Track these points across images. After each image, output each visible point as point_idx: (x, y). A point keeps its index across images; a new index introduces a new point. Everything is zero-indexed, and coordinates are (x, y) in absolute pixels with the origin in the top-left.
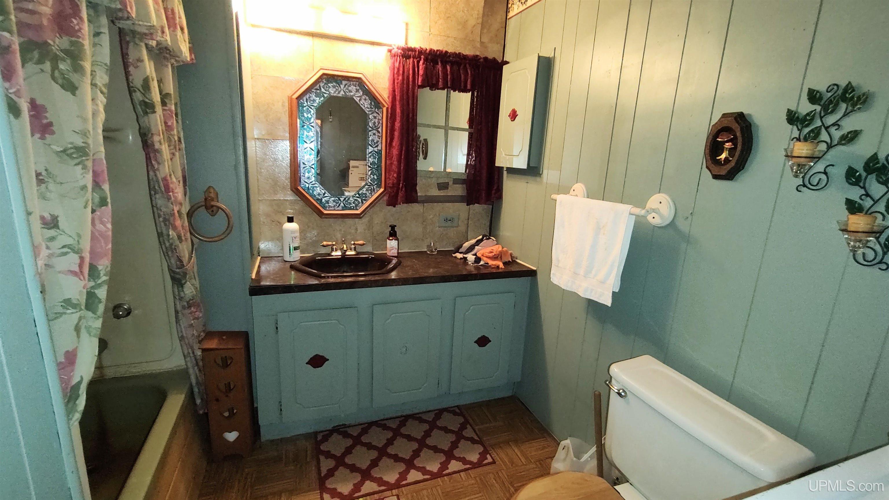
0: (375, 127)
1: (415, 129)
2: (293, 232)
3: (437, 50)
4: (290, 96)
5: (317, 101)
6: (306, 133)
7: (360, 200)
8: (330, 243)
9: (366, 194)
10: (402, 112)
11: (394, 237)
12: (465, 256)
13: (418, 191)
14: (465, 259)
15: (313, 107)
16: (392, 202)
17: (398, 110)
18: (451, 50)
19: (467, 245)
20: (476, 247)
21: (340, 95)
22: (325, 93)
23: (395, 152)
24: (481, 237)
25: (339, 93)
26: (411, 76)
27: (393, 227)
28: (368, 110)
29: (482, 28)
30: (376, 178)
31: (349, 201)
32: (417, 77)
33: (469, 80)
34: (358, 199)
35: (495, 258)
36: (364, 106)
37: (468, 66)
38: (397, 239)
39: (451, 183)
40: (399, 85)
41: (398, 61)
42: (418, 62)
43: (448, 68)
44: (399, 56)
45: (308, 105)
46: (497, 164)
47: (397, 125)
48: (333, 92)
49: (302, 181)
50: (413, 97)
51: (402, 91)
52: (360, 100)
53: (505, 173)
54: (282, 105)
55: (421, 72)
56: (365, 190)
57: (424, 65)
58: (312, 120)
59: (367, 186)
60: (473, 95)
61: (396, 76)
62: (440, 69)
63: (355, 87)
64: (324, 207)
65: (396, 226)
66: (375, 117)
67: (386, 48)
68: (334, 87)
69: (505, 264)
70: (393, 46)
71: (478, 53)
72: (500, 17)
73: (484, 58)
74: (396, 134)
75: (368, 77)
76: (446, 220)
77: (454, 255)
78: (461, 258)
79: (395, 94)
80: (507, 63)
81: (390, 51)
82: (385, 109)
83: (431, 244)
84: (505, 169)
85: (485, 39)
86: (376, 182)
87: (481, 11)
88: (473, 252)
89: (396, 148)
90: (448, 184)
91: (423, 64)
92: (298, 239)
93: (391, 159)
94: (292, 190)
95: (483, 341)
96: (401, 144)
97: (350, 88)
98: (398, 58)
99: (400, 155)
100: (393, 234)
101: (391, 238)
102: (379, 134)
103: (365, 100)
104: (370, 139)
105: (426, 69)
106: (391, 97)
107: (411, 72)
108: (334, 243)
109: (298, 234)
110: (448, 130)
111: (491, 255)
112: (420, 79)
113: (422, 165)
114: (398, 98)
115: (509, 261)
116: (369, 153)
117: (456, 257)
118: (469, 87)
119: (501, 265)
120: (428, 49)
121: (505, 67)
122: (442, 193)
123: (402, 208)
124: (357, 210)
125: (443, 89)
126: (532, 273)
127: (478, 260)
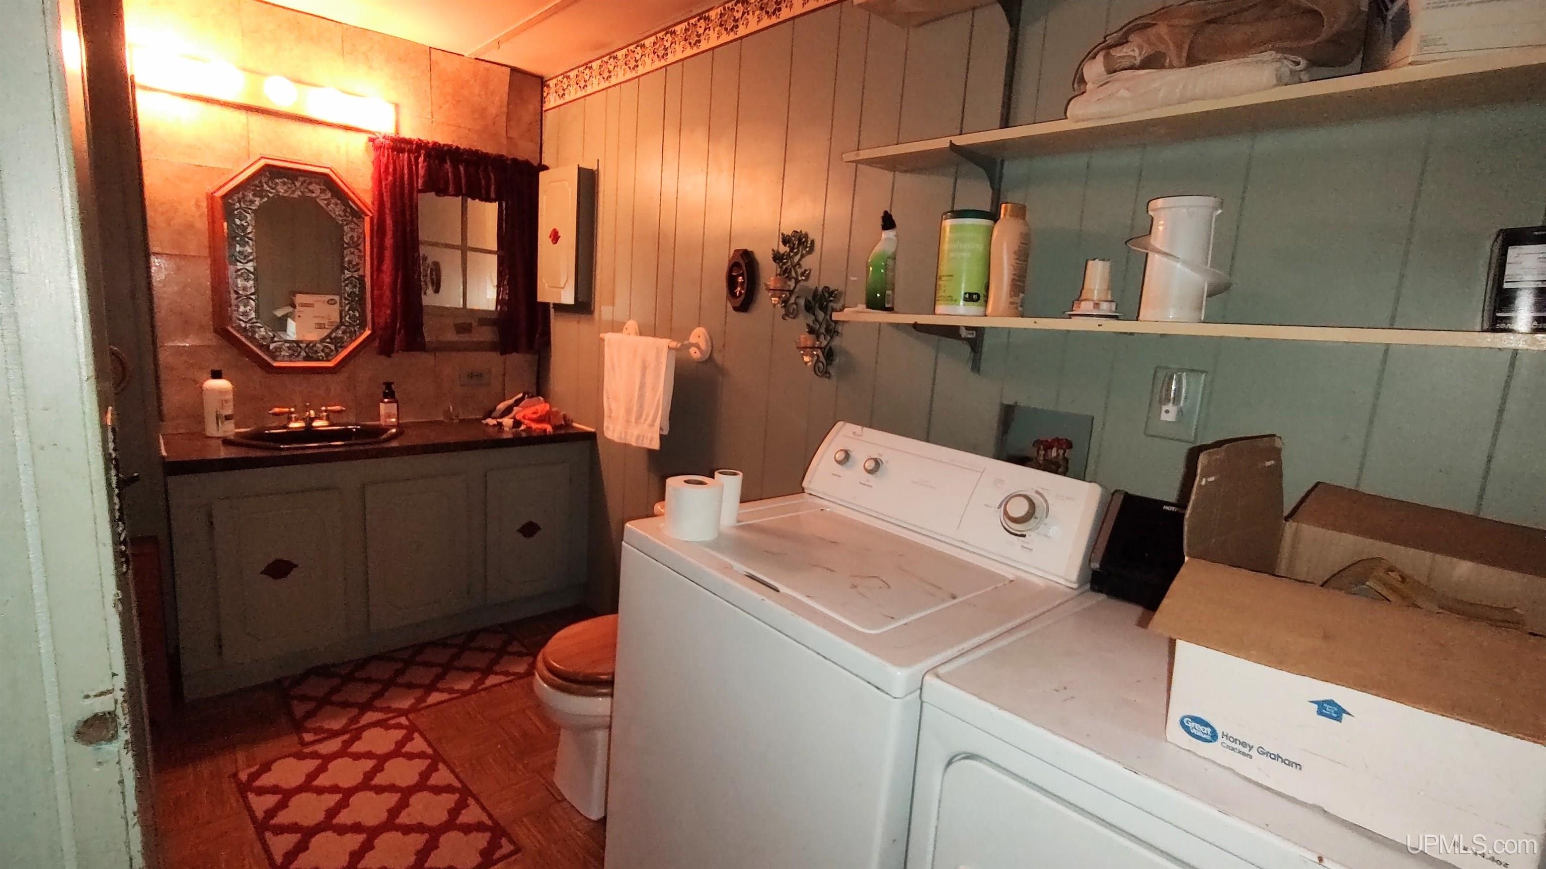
0: (354, 242)
1: (417, 249)
2: (222, 392)
3: (444, 145)
4: (210, 192)
5: (257, 203)
6: (238, 248)
7: (333, 347)
8: (287, 410)
9: (342, 338)
10: (395, 223)
11: (391, 398)
12: (499, 420)
13: (425, 335)
14: (500, 425)
15: (250, 211)
16: (386, 350)
17: (389, 222)
18: (463, 146)
19: (502, 406)
20: (515, 408)
21: (295, 196)
22: (271, 193)
23: (387, 279)
24: (521, 395)
25: (293, 192)
26: (406, 177)
27: (388, 385)
28: (341, 219)
29: (508, 120)
30: (357, 315)
31: (315, 349)
32: (415, 178)
33: (493, 186)
34: (330, 345)
35: (540, 420)
36: (335, 213)
37: (490, 168)
38: (397, 402)
39: (475, 324)
40: (388, 187)
41: (386, 155)
42: (417, 159)
43: (462, 169)
44: (388, 149)
45: (240, 208)
46: (540, 299)
47: (389, 241)
48: (282, 191)
49: (234, 319)
50: (411, 206)
51: (393, 196)
52: (328, 204)
53: (552, 311)
54: (196, 204)
55: (421, 172)
56: (340, 332)
57: (425, 164)
58: (249, 230)
59: (343, 327)
60: (500, 206)
61: (382, 175)
62: (450, 170)
63: (318, 187)
64: (275, 358)
65: (393, 383)
66: (352, 230)
67: (364, 137)
68: (284, 183)
69: (555, 428)
70: (377, 134)
71: (504, 152)
72: (533, 105)
73: (512, 159)
74: (388, 254)
75: (341, 172)
76: (471, 376)
77: (484, 422)
78: (494, 425)
79: (383, 200)
80: (546, 168)
81: (372, 140)
82: (367, 219)
83: (449, 408)
84: (552, 306)
85: (513, 134)
86: (358, 322)
87: (505, 96)
88: (511, 415)
89: (388, 274)
90: (470, 325)
91: (425, 161)
92: (231, 404)
93: (381, 288)
94: (215, 331)
95: (529, 530)
96: (396, 269)
97: (311, 187)
98: (386, 151)
99: (395, 282)
100: (389, 393)
101: (386, 400)
102: (360, 254)
103: (336, 204)
104: (347, 259)
105: (429, 169)
106: (376, 203)
107: (406, 171)
108: (293, 410)
109: (230, 397)
110: (466, 252)
111: (535, 416)
112: (420, 181)
113: (429, 299)
114: (388, 205)
115: (562, 425)
116: (345, 280)
117: (487, 424)
118: (493, 196)
119: (549, 428)
120: (430, 141)
121: (542, 175)
122: (465, 338)
123: (399, 358)
124: (329, 361)
125: (456, 195)
126: (591, 437)
127: (517, 423)
